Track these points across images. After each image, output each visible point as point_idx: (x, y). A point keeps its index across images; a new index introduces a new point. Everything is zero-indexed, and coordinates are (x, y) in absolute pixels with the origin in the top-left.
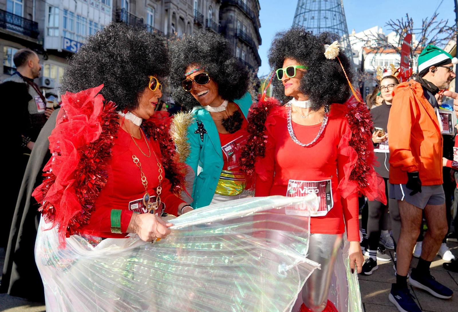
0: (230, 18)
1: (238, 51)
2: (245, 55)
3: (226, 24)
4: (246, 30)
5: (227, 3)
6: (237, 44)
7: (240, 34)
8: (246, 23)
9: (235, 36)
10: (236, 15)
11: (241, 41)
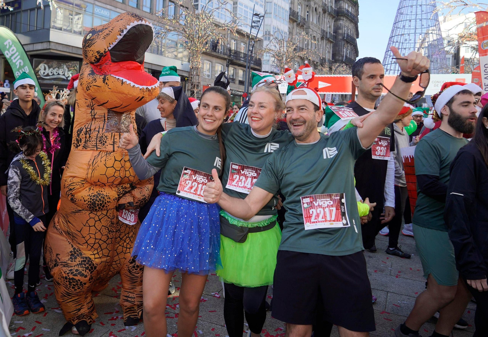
0: (340, 25)
2: (349, 52)
3: (336, 31)
4: (351, 32)
5: (338, 14)
6: (344, 45)
7: (347, 37)
8: (351, 26)
9: (343, 39)
10: (344, 23)
11: (348, 42)
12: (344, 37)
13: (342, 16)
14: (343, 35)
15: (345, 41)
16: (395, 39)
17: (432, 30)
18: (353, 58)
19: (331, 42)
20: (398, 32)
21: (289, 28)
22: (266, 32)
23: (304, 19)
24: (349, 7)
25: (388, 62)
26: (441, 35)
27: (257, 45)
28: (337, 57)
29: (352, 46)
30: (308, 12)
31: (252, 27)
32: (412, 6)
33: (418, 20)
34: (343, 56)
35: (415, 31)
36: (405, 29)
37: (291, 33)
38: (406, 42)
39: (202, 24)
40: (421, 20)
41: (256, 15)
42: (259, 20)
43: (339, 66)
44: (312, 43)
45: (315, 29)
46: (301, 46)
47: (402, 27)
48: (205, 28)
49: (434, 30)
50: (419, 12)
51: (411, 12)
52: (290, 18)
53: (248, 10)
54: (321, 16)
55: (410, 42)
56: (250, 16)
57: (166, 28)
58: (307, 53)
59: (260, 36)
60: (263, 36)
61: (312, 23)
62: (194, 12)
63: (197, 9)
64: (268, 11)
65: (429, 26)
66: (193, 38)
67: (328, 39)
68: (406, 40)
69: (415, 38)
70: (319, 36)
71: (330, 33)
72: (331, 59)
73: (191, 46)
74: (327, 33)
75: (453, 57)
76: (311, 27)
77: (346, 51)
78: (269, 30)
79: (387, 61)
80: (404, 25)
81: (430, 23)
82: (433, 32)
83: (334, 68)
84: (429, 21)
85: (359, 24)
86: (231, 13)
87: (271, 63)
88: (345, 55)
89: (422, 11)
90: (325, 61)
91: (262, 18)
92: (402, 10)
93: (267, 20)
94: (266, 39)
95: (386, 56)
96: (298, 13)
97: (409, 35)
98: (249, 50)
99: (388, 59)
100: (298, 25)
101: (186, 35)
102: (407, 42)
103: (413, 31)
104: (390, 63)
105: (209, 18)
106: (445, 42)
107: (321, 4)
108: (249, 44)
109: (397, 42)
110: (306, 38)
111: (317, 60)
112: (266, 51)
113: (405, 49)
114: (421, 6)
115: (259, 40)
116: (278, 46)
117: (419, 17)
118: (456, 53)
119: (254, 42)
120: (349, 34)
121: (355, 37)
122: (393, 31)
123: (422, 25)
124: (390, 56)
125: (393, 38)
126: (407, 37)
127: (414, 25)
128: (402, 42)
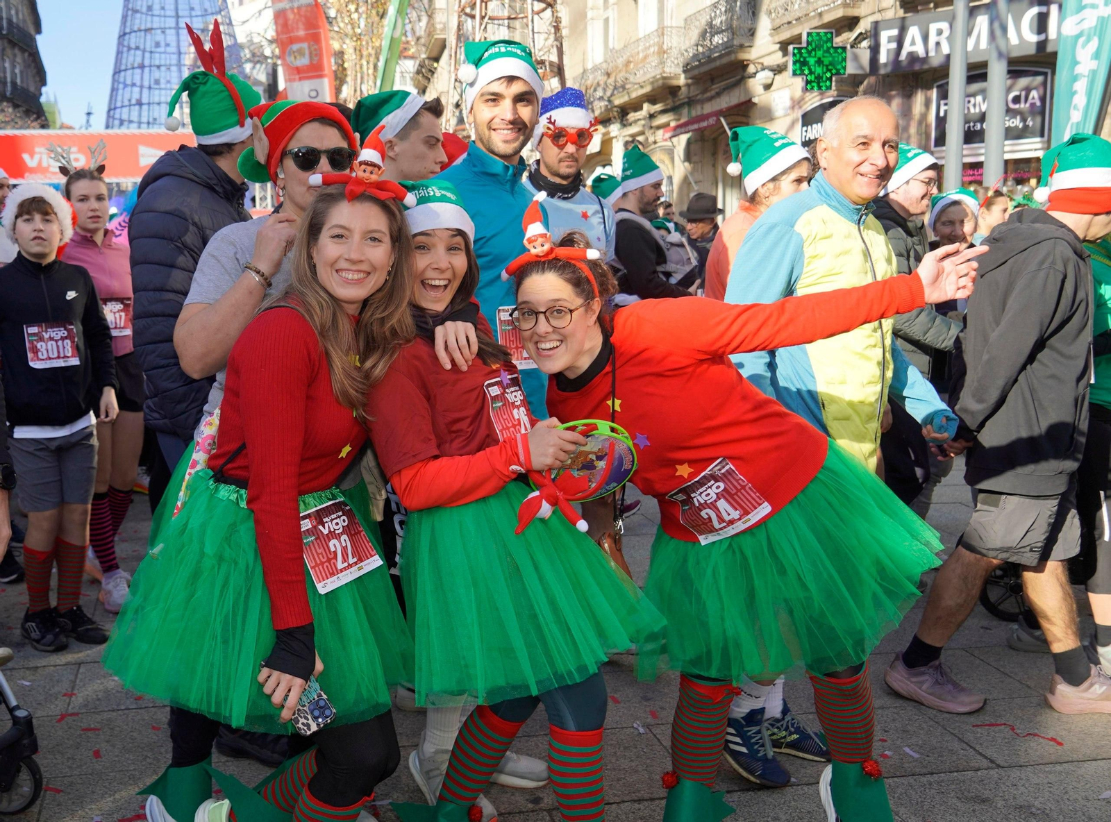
1: (8, 66)
2: (21, 72)
4: (17, 13)
7: (9, 29)
11: (13, 44)
12: (2, 28)
15: (5, 41)
16: (133, 40)
18: (32, 89)
20: (137, 22)
25: (123, 102)
26: (235, 37)
29: (26, 54)
34: (5, 83)
35: (177, 23)
36: (153, 15)
38: (158, 50)
47: (144, 9)
55: (169, 50)
68: (158, 45)
75: (265, 91)
77: (11, 68)
79: (119, 98)
80: (150, 3)
88: (9, 79)
95: (116, 86)
97: (163, 30)
99: (120, 92)
102: (161, 49)
103: (171, 22)
104: (126, 103)
106: (246, 53)
109: (138, 48)
113: (159, 67)
118: (271, 82)
120: (15, 20)
121: (32, 31)
122: (125, 18)
123: (192, 9)
124: (126, 86)
125: (127, 37)
126: (159, 37)
127: (172, 7)
128: (148, 49)
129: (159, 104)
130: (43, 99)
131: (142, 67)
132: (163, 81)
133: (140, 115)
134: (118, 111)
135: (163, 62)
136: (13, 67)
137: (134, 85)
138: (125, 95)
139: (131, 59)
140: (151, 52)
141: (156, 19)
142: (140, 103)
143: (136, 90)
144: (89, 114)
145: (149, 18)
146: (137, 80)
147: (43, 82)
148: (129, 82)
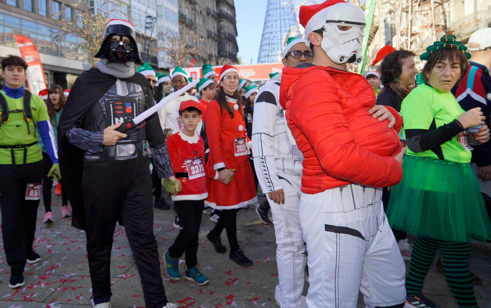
0: (221, 26)
1: (227, 47)
2: (232, 49)
3: (219, 31)
4: (231, 31)
5: (219, 17)
6: (227, 42)
7: (228, 36)
8: (231, 26)
9: (225, 37)
10: (225, 24)
11: (229, 40)
12: (226, 36)
13: (222, 18)
14: (225, 34)
15: (227, 39)
16: (266, 36)
17: (293, 29)
18: (234, 53)
19: (216, 40)
20: (268, 30)
21: (179, 29)
22: (159, 32)
23: (192, 21)
24: (227, 10)
27: (152, 45)
28: (222, 53)
29: (233, 44)
30: (194, 15)
31: (146, 28)
32: (276, 9)
33: (282, 21)
34: (226, 52)
36: (273, 28)
37: (181, 33)
39: (98, 26)
40: (284, 20)
41: (149, 17)
42: (151, 21)
43: (224, 60)
44: (200, 41)
45: (202, 29)
46: (191, 44)
47: (270, 26)
48: (102, 29)
49: (294, 29)
50: (282, 14)
51: (277, 14)
52: (180, 21)
53: (142, 13)
54: (206, 19)
55: (278, 38)
56: (143, 19)
57: (64, 31)
58: (197, 49)
59: (154, 36)
60: (157, 36)
61: (199, 24)
62: (90, 15)
63: (93, 12)
64: (159, 14)
65: (290, 25)
66: (91, 39)
67: (213, 38)
68: (274, 37)
69: (281, 35)
70: (205, 35)
71: (214, 32)
72: (217, 55)
73: (90, 46)
74: (211, 32)
76: (198, 27)
77: (228, 48)
78: (162, 31)
80: (272, 24)
81: (291, 23)
82: (294, 30)
83: (220, 62)
84: (290, 20)
85: (237, 25)
86: (125, 15)
87: (166, 60)
88: (228, 51)
89: (284, 13)
90: (212, 57)
91: (154, 20)
92: (270, 12)
93: (160, 22)
94: (159, 39)
95: (260, 51)
96: (186, 15)
97: (276, 32)
98: (145, 49)
100: (187, 26)
101: (84, 36)
102: (275, 38)
103: (279, 29)
104: (264, 56)
105: (104, 19)
107: (204, 7)
108: (145, 44)
109: (268, 38)
110: (195, 36)
111: (205, 56)
112: (161, 48)
113: (274, 44)
114: (283, 8)
115: (153, 40)
116: (171, 45)
117: (282, 18)
119: (150, 41)
120: (230, 33)
121: (235, 35)
122: (264, 29)
123: (286, 24)
124: (264, 50)
125: (264, 35)
126: (275, 34)
127: (279, 25)
128: (271, 38)
129: (274, 55)
130: (237, 57)
131: (269, 44)
132: (276, 48)
133: (268, 60)
134: (261, 59)
135: (276, 42)
136: (229, 47)
137: (266, 50)
138: (263, 53)
139: (265, 42)
140: (272, 39)
141: (274, 29)
142: (268, 56)
143: (267, 52)
144: (252, 60)
145: (272, 29)
146: (267, 48)
147: (238, 51)
148: (265, 49)
